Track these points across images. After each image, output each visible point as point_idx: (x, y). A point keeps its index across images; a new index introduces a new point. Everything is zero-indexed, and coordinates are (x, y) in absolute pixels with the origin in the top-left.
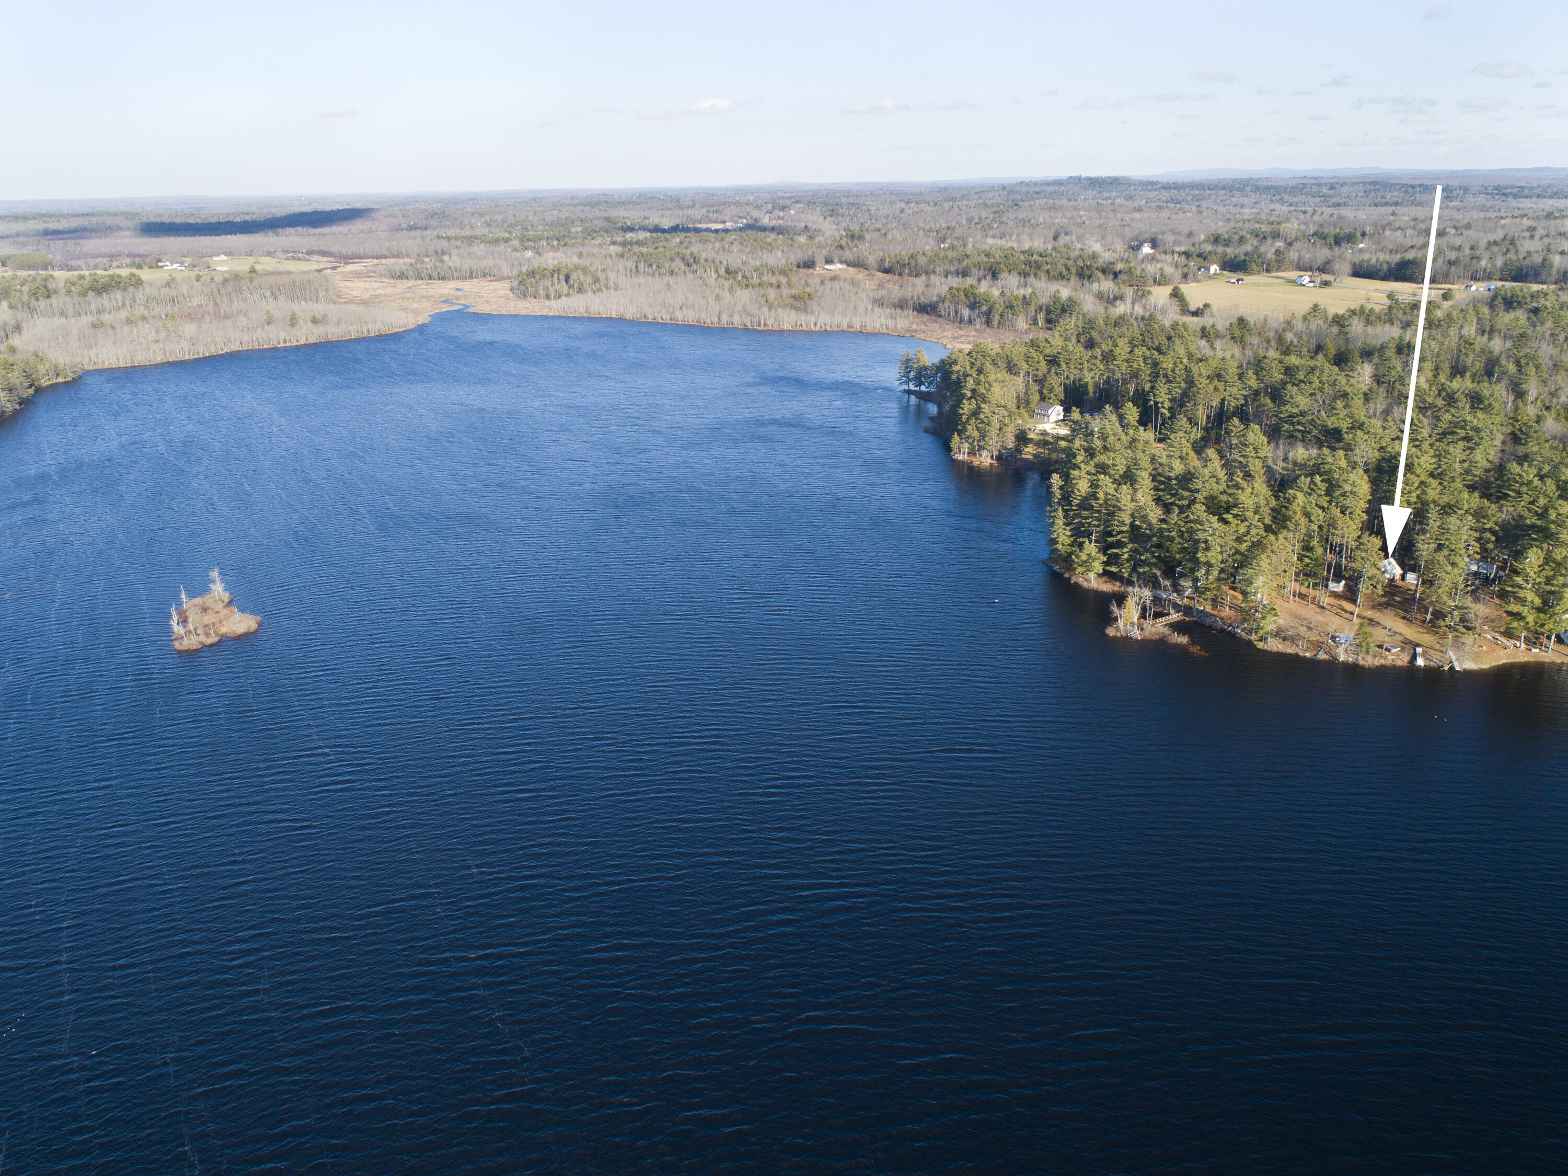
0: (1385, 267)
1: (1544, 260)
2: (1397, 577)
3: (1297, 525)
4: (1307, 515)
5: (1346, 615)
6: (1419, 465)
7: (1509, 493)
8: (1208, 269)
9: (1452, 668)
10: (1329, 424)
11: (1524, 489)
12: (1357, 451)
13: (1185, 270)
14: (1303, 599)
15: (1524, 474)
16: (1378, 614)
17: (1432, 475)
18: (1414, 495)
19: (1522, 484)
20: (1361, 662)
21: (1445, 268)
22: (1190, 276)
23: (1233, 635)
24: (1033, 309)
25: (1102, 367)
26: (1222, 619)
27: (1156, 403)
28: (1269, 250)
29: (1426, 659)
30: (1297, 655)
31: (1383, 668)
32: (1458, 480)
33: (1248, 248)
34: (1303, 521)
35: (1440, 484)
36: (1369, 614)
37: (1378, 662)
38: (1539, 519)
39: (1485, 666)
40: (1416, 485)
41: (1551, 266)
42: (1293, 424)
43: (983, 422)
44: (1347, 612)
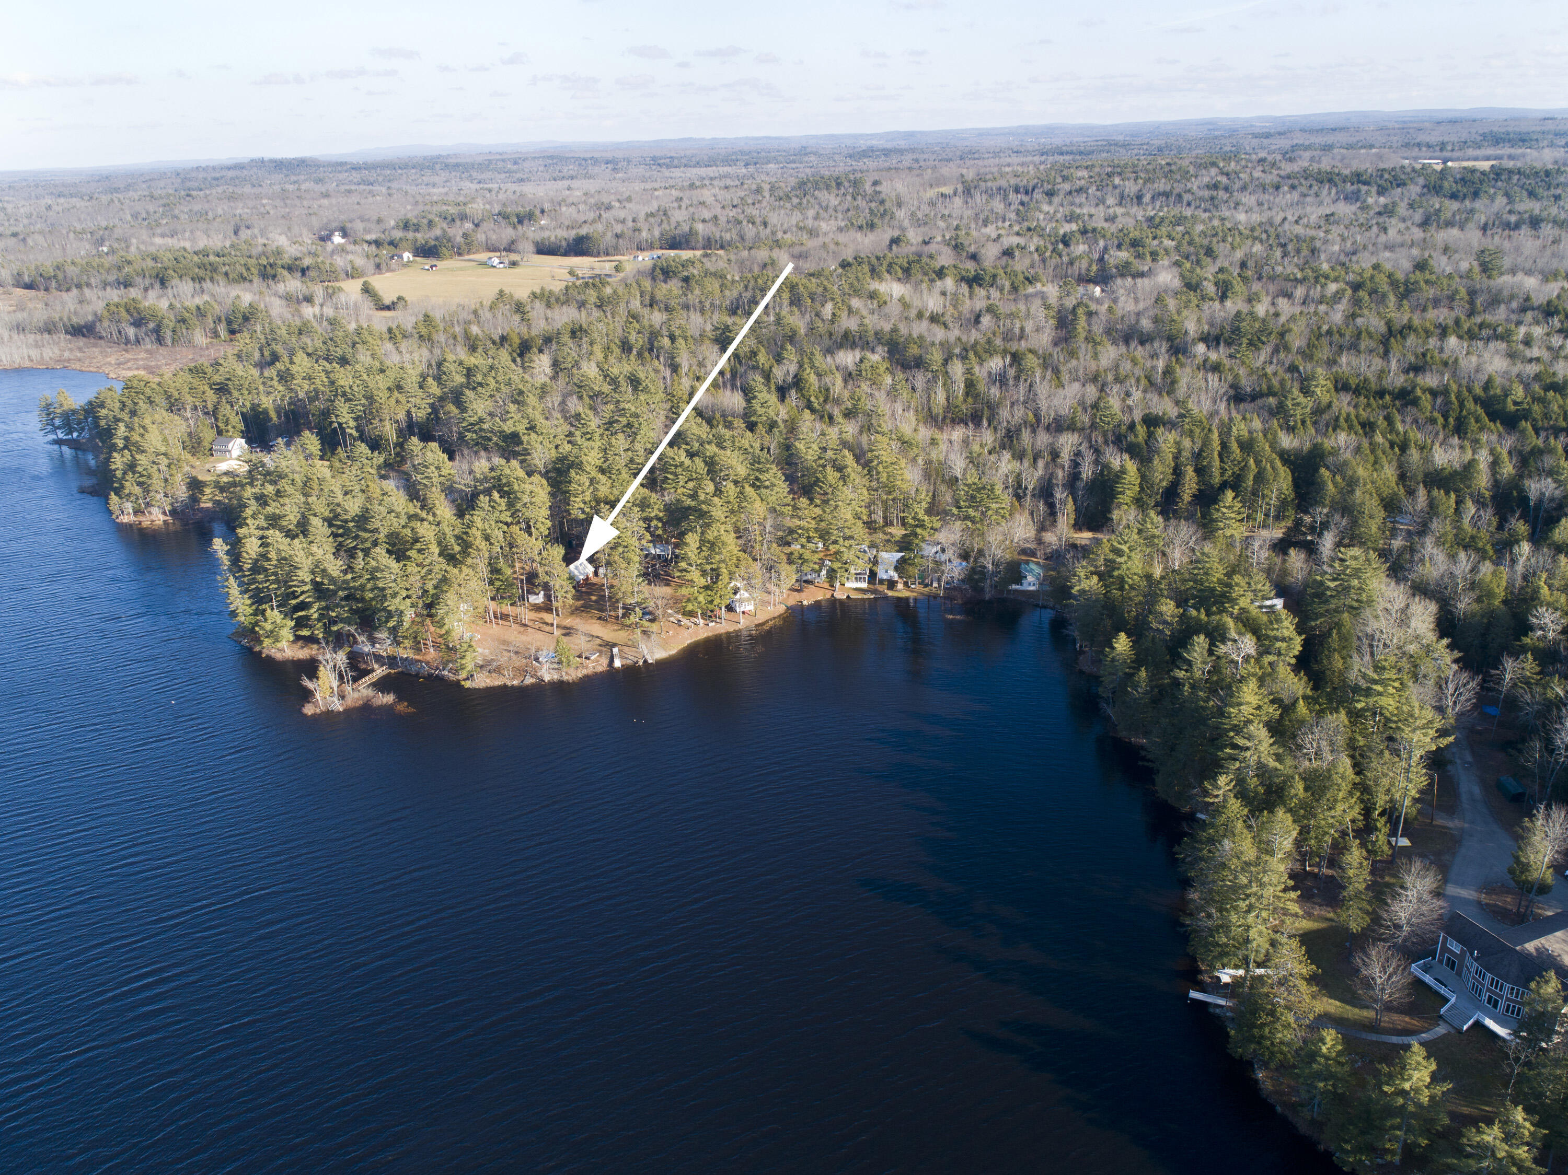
0: (564, 244)
1: (691, 229)
2: (591, 575)
3: (478, 550)
4: (487, 538)
5: (548, 628)
8: (401, 257)
9: (645, 661)
12: (535, 455)
13: (377, 260)
14: (506, 620)
16: (578, 620)
18: (588, 494)
20: (565, 678)
21: (614, 241)
22: (383, 266)
23: (441, 679)
24: (210, 320)
25: (281, 388)
26: (427, 663)
28: (457, 232)
29: (622, 658)
30: (505, 686)
31: (587, 677)
32: (624, 471)
33: (438, 232)
34: (483, 545)
36: (568, 622)
37: (580, 673)
39: (673, 651)
41: (697, 233)
42: (475, 432)
43: (142, 476)
44: (547, 624)
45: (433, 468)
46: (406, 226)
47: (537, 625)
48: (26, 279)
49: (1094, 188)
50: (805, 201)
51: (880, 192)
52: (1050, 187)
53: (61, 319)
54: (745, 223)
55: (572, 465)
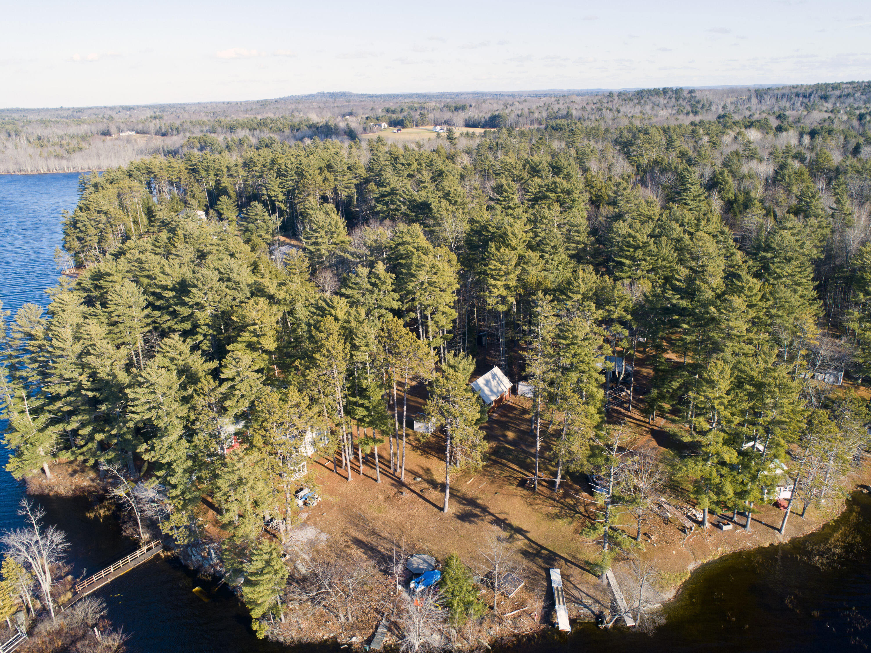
0: (483, 120)
1: (568, 112)
6: (513, 234)
7: (624, 260)
8: (380, 126)
10: (417, 198)
11: (639, 254)
15: (638, 235)
17: (530, 246)
19: (636, 248)
20: (457, 643)
21: (516, 119)
22: (368, 129)
27: (270, 197)
32: (561, 250)
35: (542, 257)
36: (470, 486)
37: (487, 633)
38: (682, 298)
40: (514, 262)
41: (572, 115)
44: (434, 484)
45: (323, 233)
46: (388, 111)
47: (419, 485)
48: (163, 130)
49: (859, 94)
50: (642, 101)
51: (695, 97)
52: (823, 93)
53: (163, 148)
54: (604, 110)
55: (493, 237)
